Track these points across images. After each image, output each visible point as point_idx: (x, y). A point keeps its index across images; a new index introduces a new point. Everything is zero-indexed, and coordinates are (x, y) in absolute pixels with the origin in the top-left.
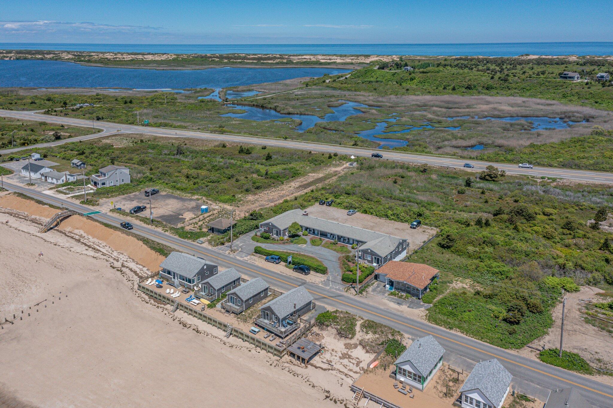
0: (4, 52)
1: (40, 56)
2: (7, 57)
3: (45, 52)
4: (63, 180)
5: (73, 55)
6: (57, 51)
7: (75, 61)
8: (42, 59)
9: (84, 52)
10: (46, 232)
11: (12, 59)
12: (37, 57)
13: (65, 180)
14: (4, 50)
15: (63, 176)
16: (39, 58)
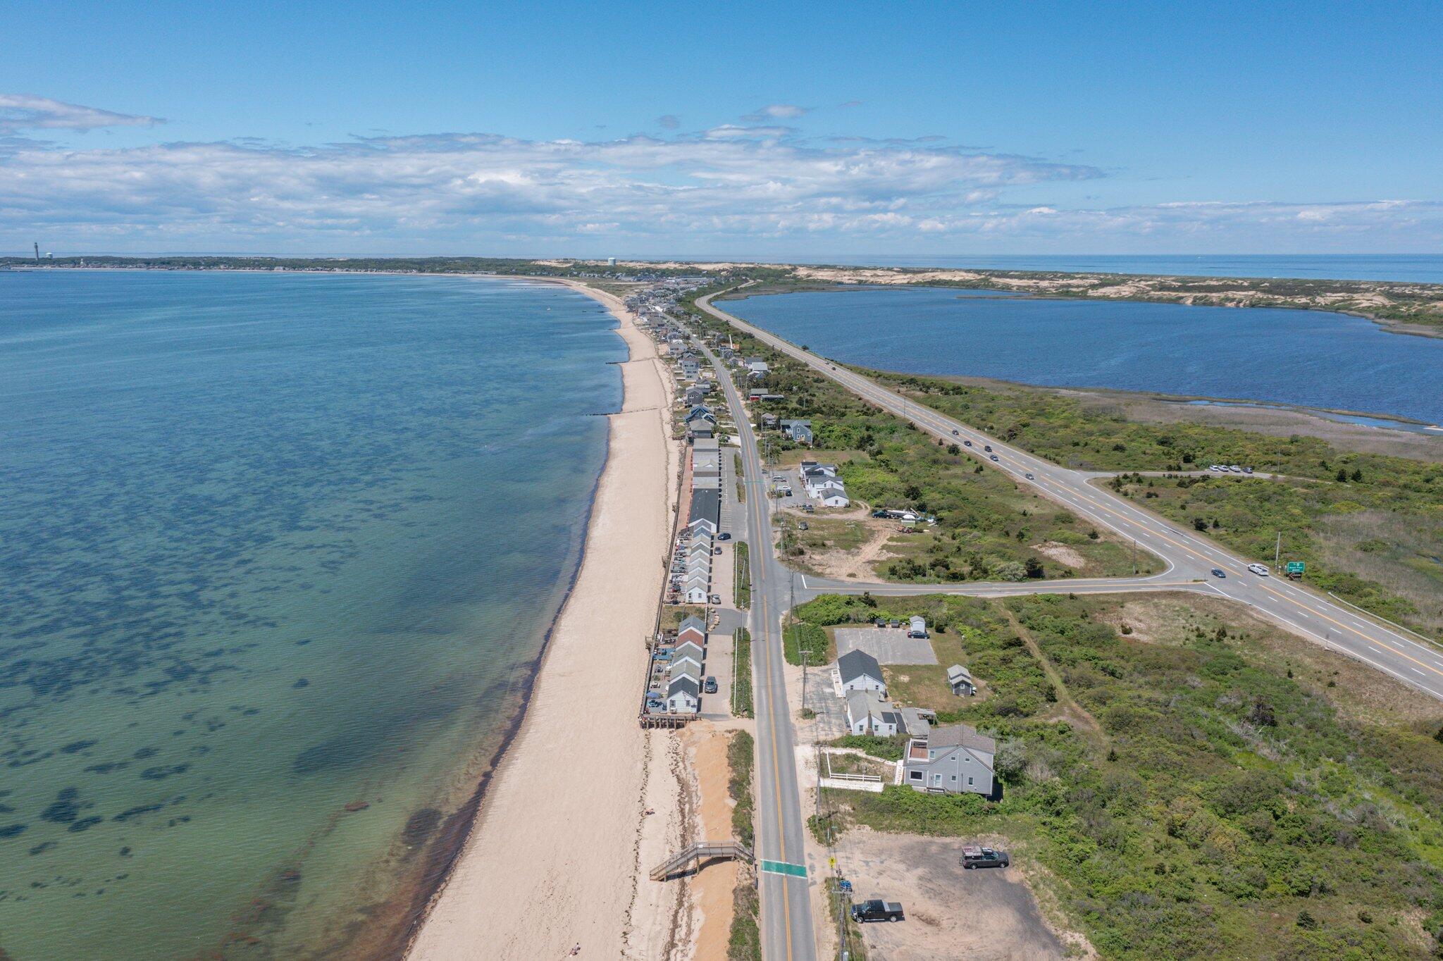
0: (1246, 284)
1: (1304, 300)
2: (1233, 300)
3: (1338, 285)
4: (861, 726)
5: (1389, 295)
6: (1366, 283)
7: (1377, 315)
8: (1305, 307)
9: (1433, 285)
10: (662, 880)
11: (1241, 305)
12: (1296, 301)
13: (866, 727)
14: (1244, 279)
15: (864, 717)
16: (1300, 305)
